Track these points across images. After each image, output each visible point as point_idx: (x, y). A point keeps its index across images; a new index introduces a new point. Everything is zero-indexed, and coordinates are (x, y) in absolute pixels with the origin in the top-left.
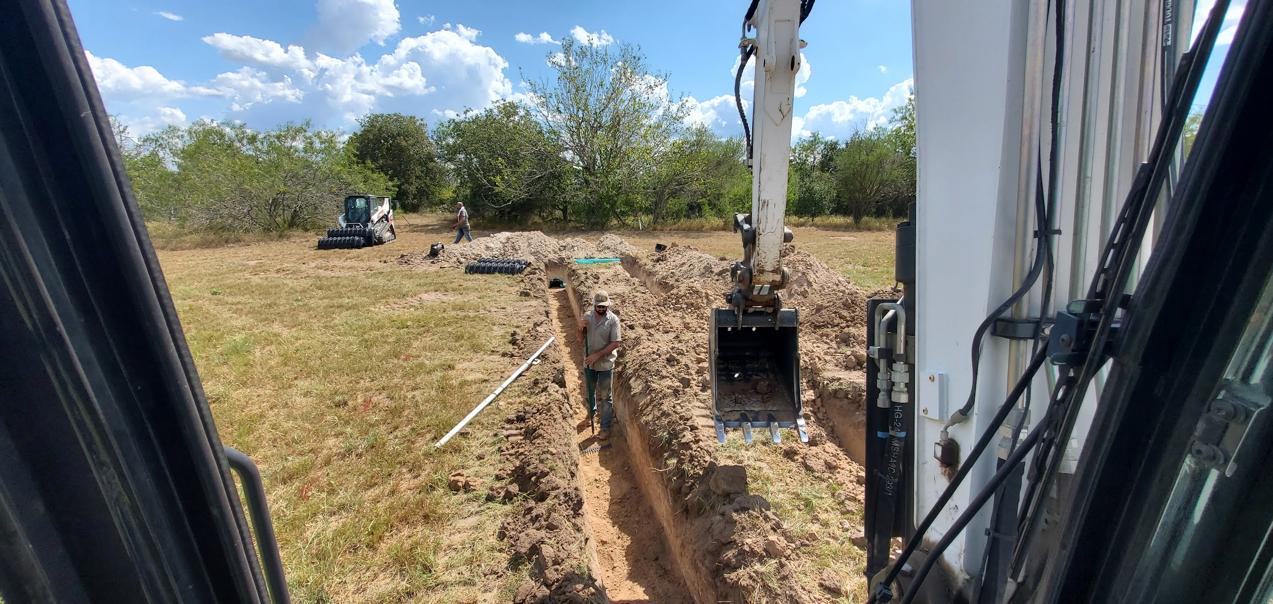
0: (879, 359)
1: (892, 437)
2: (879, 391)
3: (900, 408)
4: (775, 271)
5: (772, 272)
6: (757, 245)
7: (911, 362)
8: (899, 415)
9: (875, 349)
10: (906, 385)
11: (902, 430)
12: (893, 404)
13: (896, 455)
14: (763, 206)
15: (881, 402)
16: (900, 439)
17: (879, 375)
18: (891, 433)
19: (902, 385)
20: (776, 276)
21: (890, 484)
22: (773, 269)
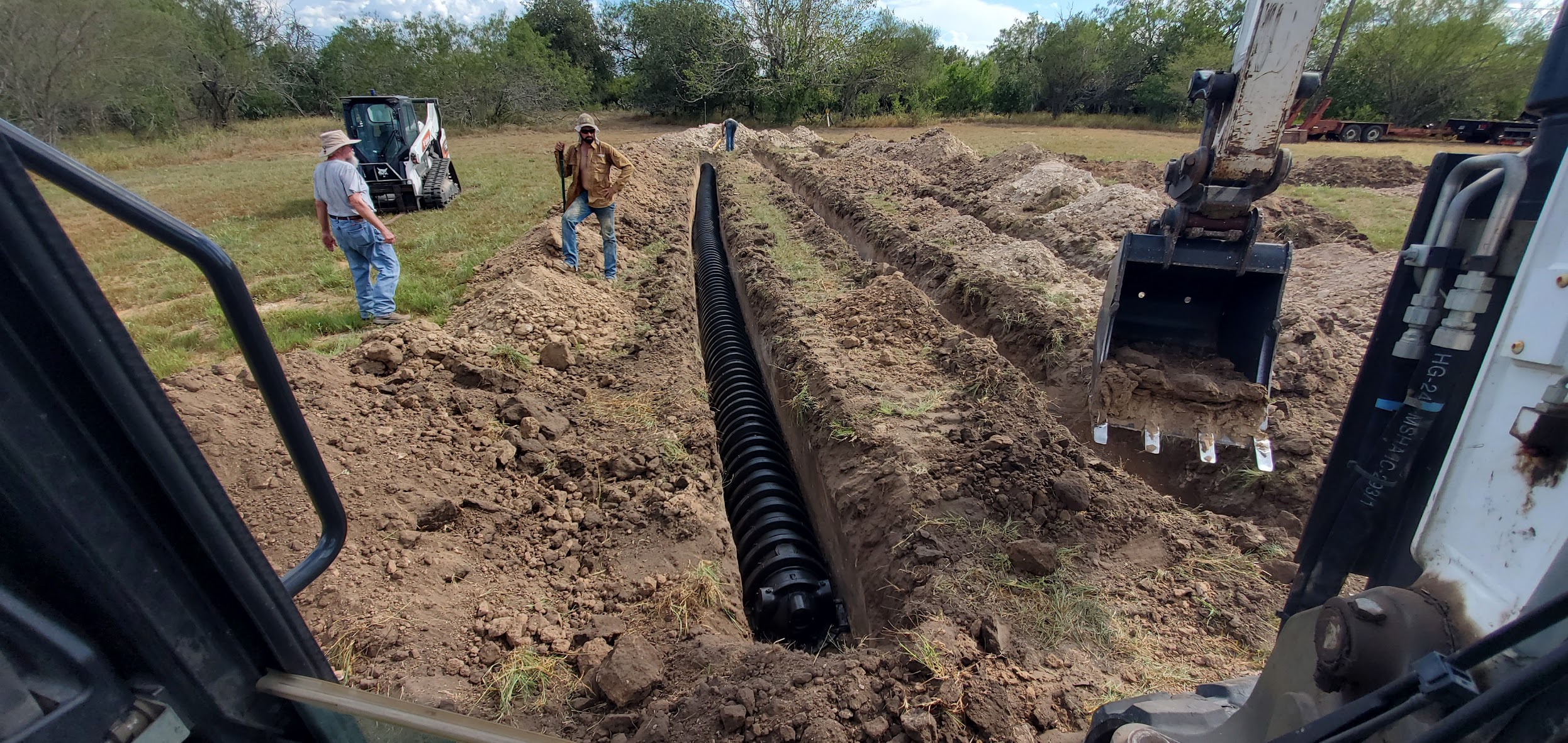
0: (1426, 269)
1: (1409, 409)
2: (1406, 327)
3: (1445, 359)
4: (1262, 152)
5: (1258, 152)
6: (1237, 98)
7: (1505, 271)
8: (1440, 371)
9: (1421, 250)
10: (1477, 318)
11: (1435, 398)
12: (1431, 351)
13: (1406, 441)
14: (1268, 17)
15: (1405, 346)
16: (1426, 414)
17: (1416, 299)
18: (1409, 401)
19: (1467, 320)
20: (1263, 160)
21: (1375, 486)
22: (1260, 146)
